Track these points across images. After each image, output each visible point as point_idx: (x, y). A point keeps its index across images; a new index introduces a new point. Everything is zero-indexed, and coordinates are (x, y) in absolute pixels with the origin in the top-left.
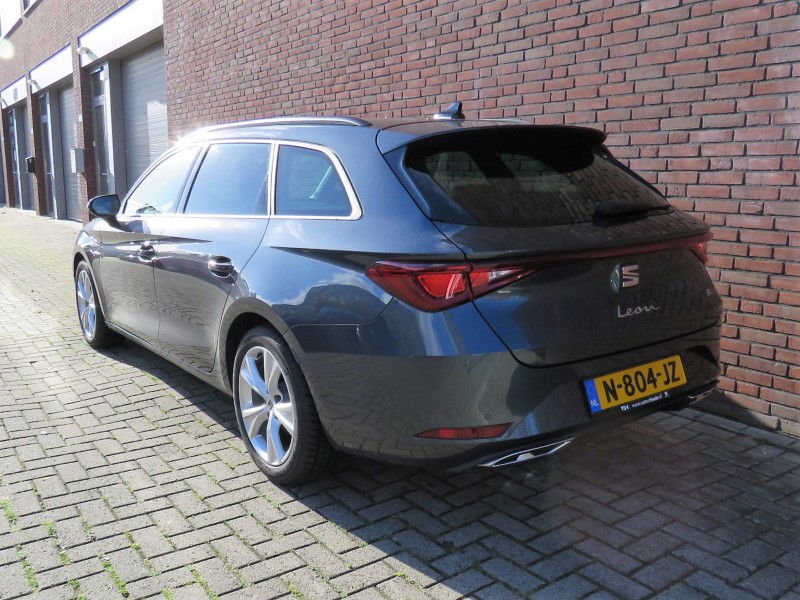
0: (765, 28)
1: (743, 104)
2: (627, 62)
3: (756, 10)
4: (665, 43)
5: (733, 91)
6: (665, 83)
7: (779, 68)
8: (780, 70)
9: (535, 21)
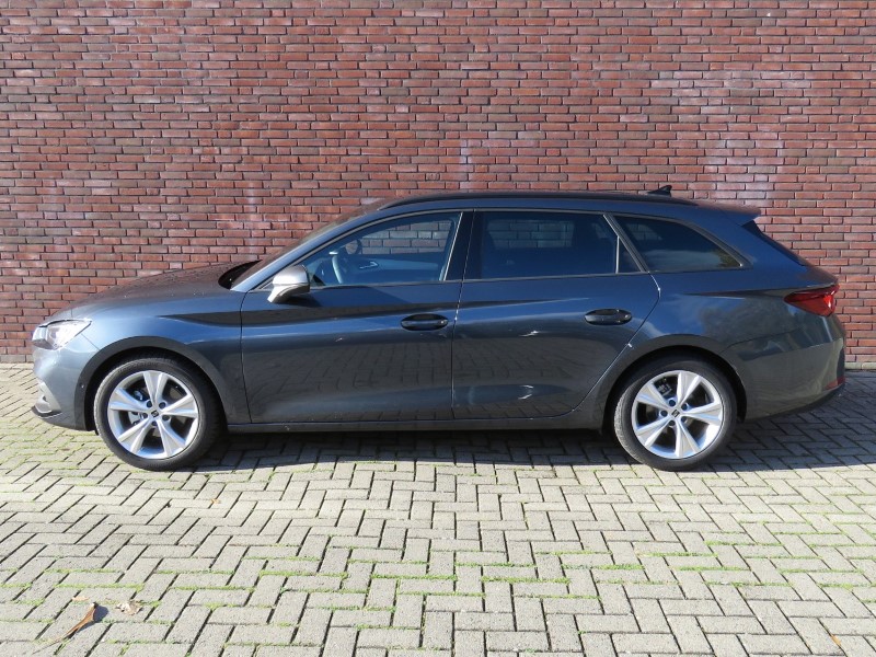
0: (702, 144)
1: (691, 186)
2: (611, 152)
3: (697, 134)
4: (638, 143)
5: (686, 177)
6: (641, 169)
7: (711, 167)
8: (712, 169)
9: (527, 111)
